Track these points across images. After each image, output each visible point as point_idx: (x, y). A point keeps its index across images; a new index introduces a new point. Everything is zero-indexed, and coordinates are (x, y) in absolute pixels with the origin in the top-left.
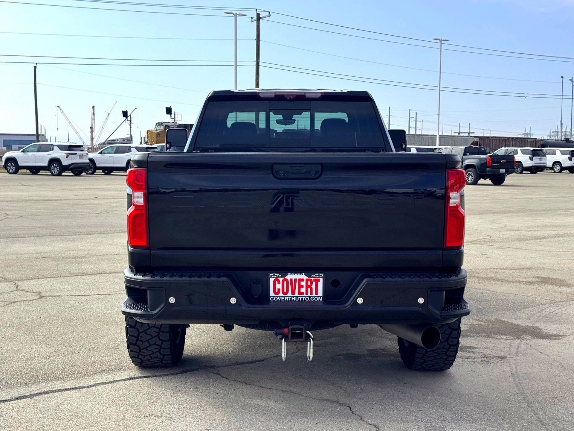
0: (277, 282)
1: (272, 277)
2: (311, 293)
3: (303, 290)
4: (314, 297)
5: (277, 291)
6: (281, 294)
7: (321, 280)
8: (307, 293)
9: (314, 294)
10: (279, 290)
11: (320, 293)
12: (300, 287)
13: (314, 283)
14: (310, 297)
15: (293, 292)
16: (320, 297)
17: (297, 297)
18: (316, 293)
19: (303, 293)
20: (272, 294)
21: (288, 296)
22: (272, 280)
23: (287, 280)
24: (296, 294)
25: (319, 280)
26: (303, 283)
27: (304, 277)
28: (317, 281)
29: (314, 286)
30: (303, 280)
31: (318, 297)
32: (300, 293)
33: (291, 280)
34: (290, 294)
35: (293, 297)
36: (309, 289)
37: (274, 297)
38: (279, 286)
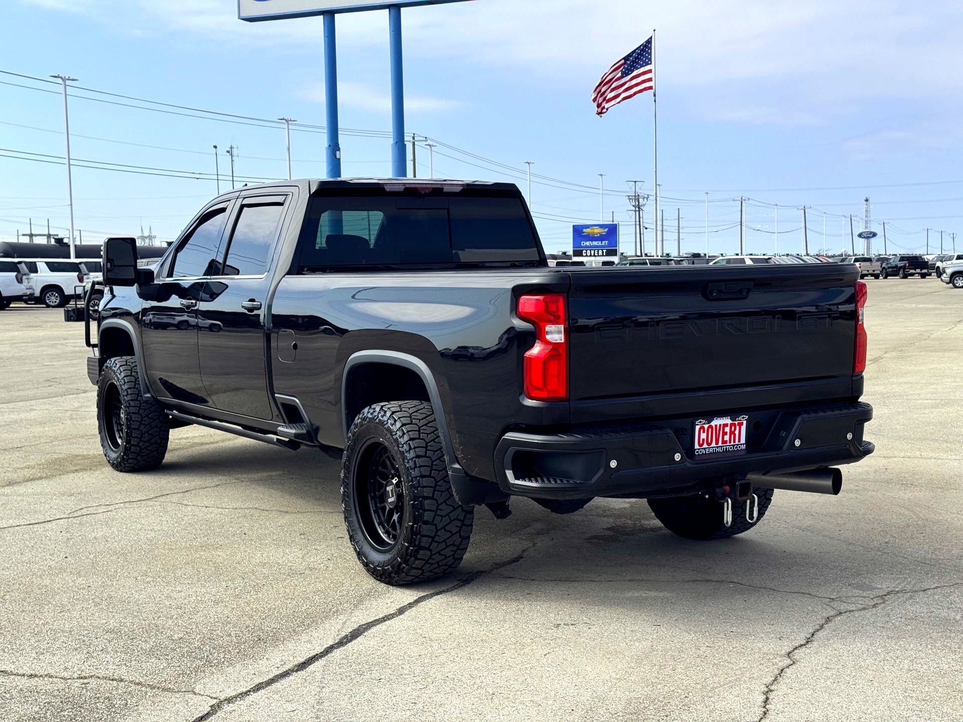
0: (702, 431)
1: (698, 425)
2: (734, 442)
3: (727, 438)
4: (738, 445)
5: (701, 442)
6: (705, 446)
7: (745, 422)
8: (730, 442)
9: (737, 442)
10: (703, 440)
11: (743, 440)
12: (725, 433)
13: (738, 428)
14: (733, 446)
15: (717, 443)
16: (743, 444)
17: (721, 447)
18: (739, 441)
19: (726, 442)
20: (697, 446)
21: (712, 447)
22: (697, 428)
23: (711, 427)
24: (720, 444)
25: (742, 424)
26: (727, 429)
27: (728, 421)
28: (740, 425)
29: (737, 432)
30: (726, 425)
31: (741, 444)
32: (724, 442)
33: (716, 426)
34: (714, 444)
35: (718, 447)
36: (732, 436)
37: (699, 449)
38: (703, 436)
